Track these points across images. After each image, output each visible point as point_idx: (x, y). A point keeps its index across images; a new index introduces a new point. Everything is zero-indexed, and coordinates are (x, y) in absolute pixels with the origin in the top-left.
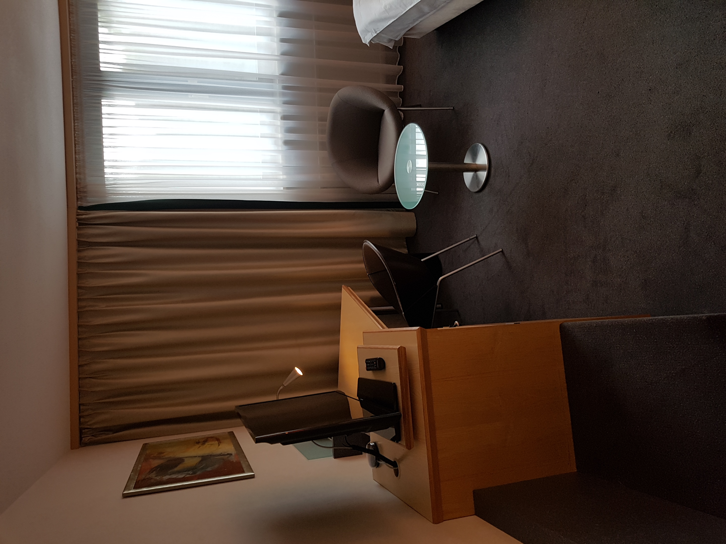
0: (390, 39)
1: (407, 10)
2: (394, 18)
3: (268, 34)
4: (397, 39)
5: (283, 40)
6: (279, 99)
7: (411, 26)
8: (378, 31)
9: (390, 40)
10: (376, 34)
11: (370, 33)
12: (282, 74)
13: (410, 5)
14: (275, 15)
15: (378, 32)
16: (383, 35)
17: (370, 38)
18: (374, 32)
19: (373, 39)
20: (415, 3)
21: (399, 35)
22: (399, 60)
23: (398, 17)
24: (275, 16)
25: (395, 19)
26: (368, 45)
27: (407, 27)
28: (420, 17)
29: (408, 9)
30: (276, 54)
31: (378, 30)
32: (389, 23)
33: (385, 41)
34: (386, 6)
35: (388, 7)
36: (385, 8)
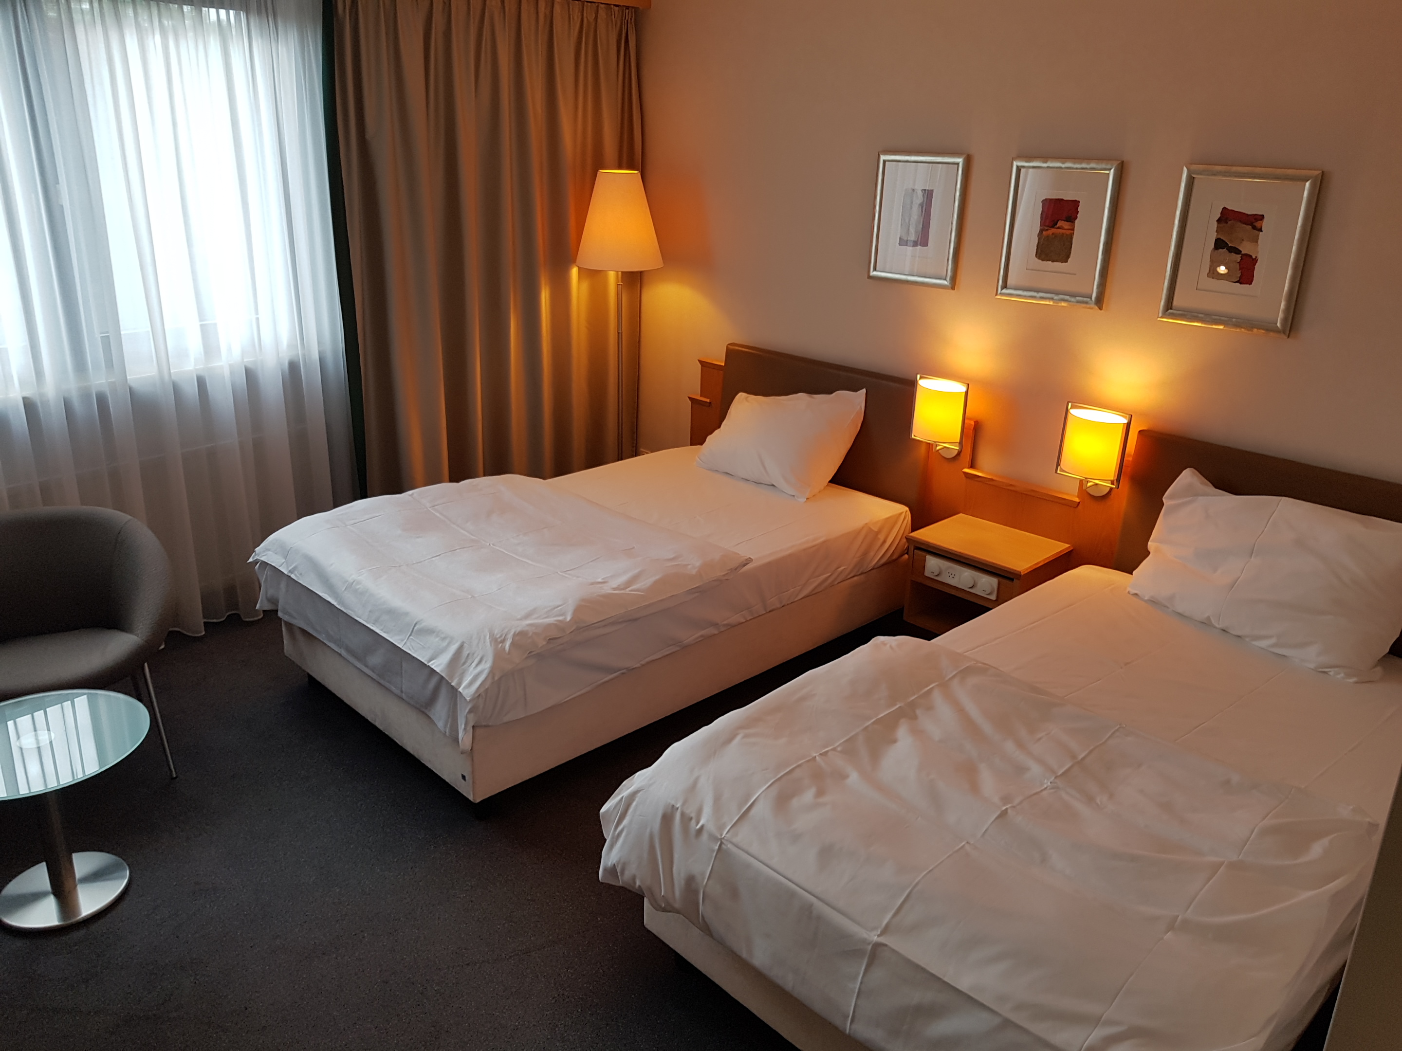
0: (278, 602)
1: (368, 625)
2: (340, 603)
3: (210, 348)
4: (280, 614)
5: (201, 382)
6: (72, 386)
7: (322, 637)
8: (295, 575)
9: (274, 601)
10: (286, 572)
11: (284, 560)
12: (132, 391)
13: (382, 630)
14: (248, 360)
15: (293, 576)
16: (283, 585)
17: (272, 562)
18: (290, 568)
19: (268, 566)
20: (391, 638)
21: (295, 618)
22: (213, 623)
23: (345, 611)
24: (245, 360)
25: (337, 606)
26: (251, 560)
27: (316, 630)
28: (349, 650)
29: (372, 628)
30: (172, 371)
31: (298, 575)
32: (323, 594)
33: (271, 592)
34: (359, 583)
35: (359, 589)
36: (354, 581)
